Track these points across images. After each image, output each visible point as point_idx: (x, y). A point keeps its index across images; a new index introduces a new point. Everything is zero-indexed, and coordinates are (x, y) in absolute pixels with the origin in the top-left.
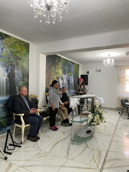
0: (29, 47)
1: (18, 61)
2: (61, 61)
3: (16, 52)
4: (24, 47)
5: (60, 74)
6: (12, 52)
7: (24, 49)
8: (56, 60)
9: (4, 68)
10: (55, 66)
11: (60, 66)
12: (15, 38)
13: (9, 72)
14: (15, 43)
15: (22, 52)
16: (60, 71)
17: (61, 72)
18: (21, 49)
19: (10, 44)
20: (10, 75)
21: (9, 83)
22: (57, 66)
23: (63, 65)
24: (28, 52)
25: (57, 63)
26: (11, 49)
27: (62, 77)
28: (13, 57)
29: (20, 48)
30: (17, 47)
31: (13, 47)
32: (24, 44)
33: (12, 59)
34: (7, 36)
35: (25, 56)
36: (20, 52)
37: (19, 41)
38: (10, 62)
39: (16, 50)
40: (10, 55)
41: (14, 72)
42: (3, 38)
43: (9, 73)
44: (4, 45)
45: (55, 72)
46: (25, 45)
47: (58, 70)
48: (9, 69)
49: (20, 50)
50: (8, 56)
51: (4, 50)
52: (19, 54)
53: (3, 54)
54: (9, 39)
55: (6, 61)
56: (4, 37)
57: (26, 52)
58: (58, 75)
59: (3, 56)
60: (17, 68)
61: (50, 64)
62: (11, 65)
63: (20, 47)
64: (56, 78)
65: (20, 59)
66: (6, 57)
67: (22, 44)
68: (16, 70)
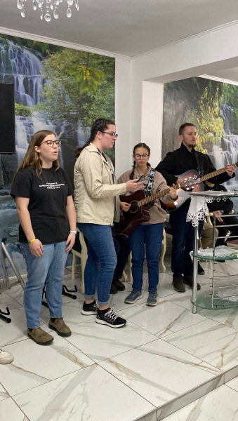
0: (113, 66)
1: (84, 107)
2: (220, 93)
3: (79, 83)
4: (100, 69)
5: (215, 134)
6: (68, 87)
7: (101, 74)
8: (202, 92)
10: (199, 110)
11: (217, 109)
12: (74, 51)
14: (74, 62)
15: (96, 82)
16: (218, 125)
17: (222, 126)
18: (93, 75)
19: (62, 66)
22: (206, 108)
23: (230, 104)
24: (112, 81)
25: (205, 101)
26: (66, 78)
27: (222, 140)
28: (71, 98)
29: (89, 74)
30: (82, 71)
31: (71, 74)
32: (100, 61)
33: (69, 103)
34: (53, 48)
35: (104, 91)
36: (89, 84)
37: (86, 57)
38: (63, 111)
39: (78, 79)
40: (64, 94)
42: (45, 55)
44: (47, 71)
45: (199, 126)
46: (102, 63)
47: (211, 120)
48: (63, 128)
49: (89, 78)
50: (59, 97)
51: (49, 83)
52: (87, 89)
53: (46, 91)
54: (59, 55)
55: (53, 107)
56: (48, 51)
57: (105, 82)
58: (211, 134)
59: (45, 98)
60: (84, 123)
61: (181, 105)
62: (65, 116)
63: (90, 71)
64: (202, 143)
65: (88, 100)
66: (54, 100)
67: (95, 62)
68: (80, 128)
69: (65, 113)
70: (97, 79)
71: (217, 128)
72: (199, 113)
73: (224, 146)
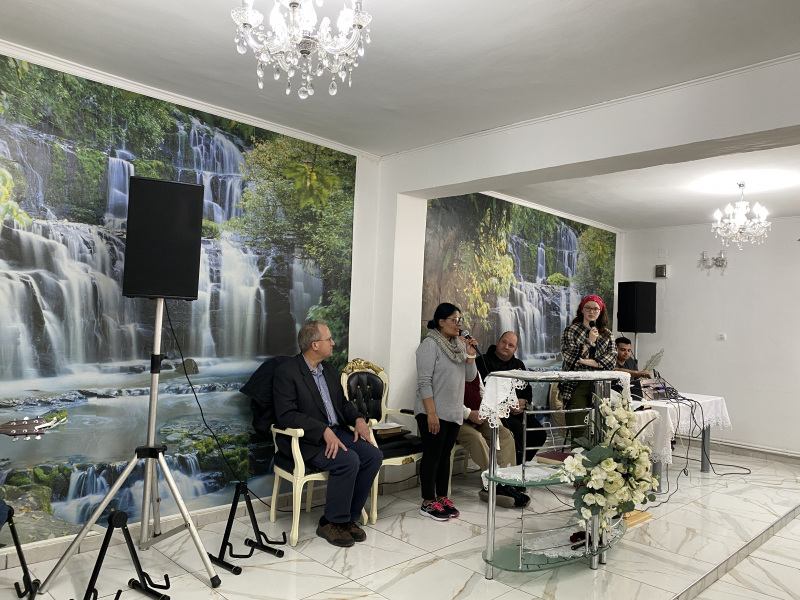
0: (353, 168)
1: (306, 228)
2: (508, 219)
3: (300, 191)
4: (333, 172)
5: (500, 279)
6: (282, 195)
7: (333, 179)
8: (482, 216)
9: (250, 252)
10: (478, 242)
11: (503, 242)
12: (294, 141)
13: (266, 268)
14: (293, 158)
15: (325, 191)
16: (505, 266)
17: (510, 268)
18: (321, 180)
19: (275, 163)
20: (274, 280)
21: (267, 311)
22: (487, 241)
23: (522, 236)
24: (350, 190)
25: (487, 230)
26: (279, 182)
27: (511, 289)
28: (286, 213)
29: (315, 177)
30: (305, 173)
31: (288, 176)
32: (333, 159)
33: (282, 221)
34: (263, 135)
35: (338, 205)
36: (315, 193)
37: (313, 152)
38: (272, 233)
39: (298, 185)
40: (275, 207)
41: (290, 270)
42: (249, 144)
43: (270, 271)
44: (249, 168)
45: (478, 267)
46: (337, 162)
47: (494, 259)
48: (269, 259)
49: (316, 184)
50: (267, 210)
51: (252, 187)
52: (311, 201)
53: (245, 201)
54: (271, 146)
55: (257, 226)
56: (253, 138)
57: (340, 192)
58: (494, 280)
59: (245, 211)
60: (303, 254)
61: (451, 233)
62: (275, 242)
63: (317, 173)
64: (482, 293)
65: (313, 218)
66: (258, 214)
67: (326, 160)
69: (276, 236)
70: (328, 187)
71: (504, 271)
72: (477, 247)
73: (514, 299)
